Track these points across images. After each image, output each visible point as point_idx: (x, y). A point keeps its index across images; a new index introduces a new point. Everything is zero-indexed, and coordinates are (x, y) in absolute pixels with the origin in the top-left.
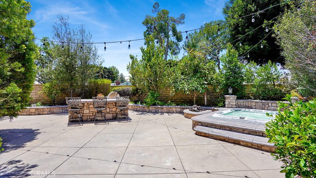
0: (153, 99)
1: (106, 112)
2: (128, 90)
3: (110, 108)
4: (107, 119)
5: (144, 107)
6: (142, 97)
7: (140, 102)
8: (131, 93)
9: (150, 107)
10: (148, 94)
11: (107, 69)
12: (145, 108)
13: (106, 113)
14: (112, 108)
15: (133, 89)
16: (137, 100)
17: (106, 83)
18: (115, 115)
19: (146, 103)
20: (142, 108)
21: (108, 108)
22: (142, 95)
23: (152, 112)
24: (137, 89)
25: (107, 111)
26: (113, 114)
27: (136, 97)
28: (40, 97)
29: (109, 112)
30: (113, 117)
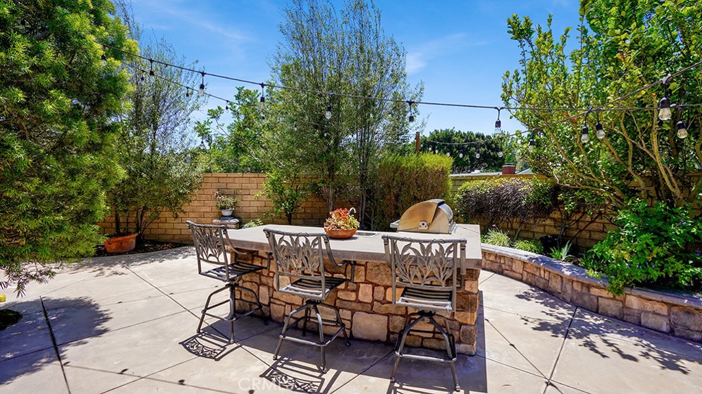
0: (657, 250)
1: (358, 301)
2: (515, 191)
3: (375, 285)
4: (360, 336)
5: (589, 287)
6: (582, 225)
7: (565, 250)
8: (528, 204)
9: (627, 291)
10: (622, 216)
11: (483, 137)
12: (594, 291)
13: (354, 305)
14: (386, 287)
15: (537, 190)
16: (554, 236)
17: (430, 166)
18: (398, 322)
19: (600, 263)
20: (577, 287)
21: (366, 282)
22: (578, 217)
23: (640, 324)
24: (557, 189)
25: (361, 298)
26: (388, 315)
27: (548, 222)
28: (265, 206)
29: (372, 304)
30: (389, 333)
